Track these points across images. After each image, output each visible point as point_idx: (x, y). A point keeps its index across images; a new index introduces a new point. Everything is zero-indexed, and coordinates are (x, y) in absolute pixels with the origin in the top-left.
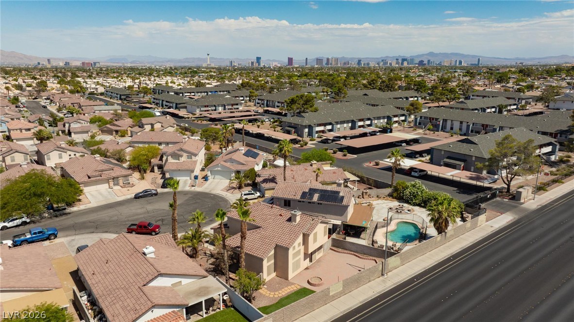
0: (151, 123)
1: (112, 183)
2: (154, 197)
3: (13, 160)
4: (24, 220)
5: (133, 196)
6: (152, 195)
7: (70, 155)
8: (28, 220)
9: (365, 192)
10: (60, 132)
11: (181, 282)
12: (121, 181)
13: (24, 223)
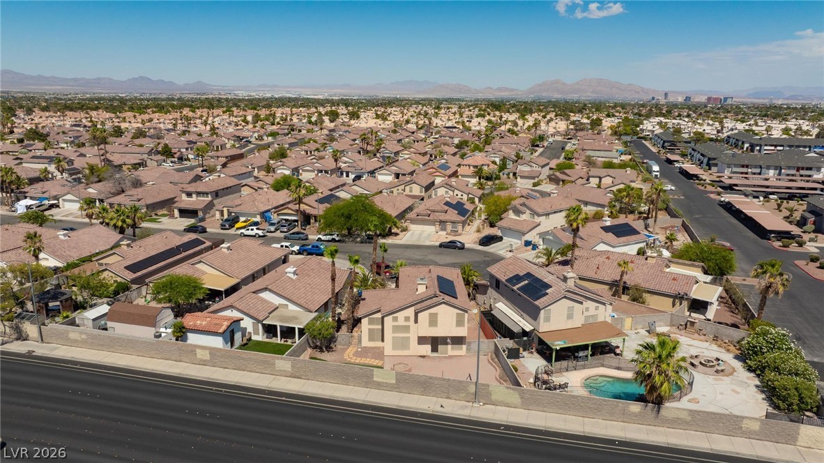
0: (599, 175)
1: (438, 227)
2: (457, 251)
3: (411, 191)
4: (334, 237)
5: (438, 244)
6: (455, 247)
7: (457, 195)
8: (337, 239)
9: (691, 322)
10: (511, 174)
11: (287, 305)
12: (449, 227)
13: (333, 240)
